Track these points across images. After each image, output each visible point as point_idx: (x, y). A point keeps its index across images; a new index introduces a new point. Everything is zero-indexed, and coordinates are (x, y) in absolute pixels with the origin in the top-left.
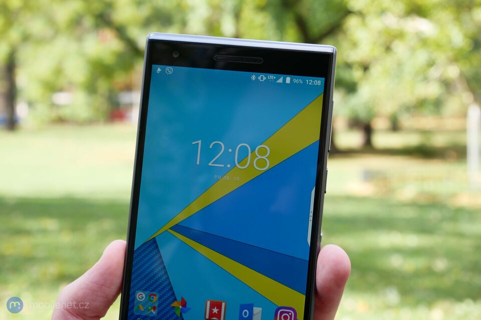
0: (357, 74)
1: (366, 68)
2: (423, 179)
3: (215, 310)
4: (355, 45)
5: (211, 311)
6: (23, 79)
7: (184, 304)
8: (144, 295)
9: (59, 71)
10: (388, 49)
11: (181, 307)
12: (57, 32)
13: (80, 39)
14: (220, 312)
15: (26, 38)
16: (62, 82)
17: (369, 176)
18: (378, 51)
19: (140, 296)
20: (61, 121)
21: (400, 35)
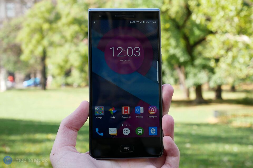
2: (246, 116)
9: (66, 61)
12: (66, 41)
15: (51, 44)
20: (67, 85)
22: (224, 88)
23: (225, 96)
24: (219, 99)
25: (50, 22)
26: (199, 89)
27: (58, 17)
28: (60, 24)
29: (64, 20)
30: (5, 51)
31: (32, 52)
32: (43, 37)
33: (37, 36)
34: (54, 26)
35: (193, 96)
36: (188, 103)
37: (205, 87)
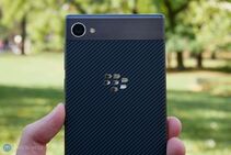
0: (195, 30)
1: (199, 27)
4: (194, 15)
6: (29, 29)
10: (211, 18)
13: (58, 9)
16: (48, 31)
17: (200, 81)
18: (206, 19)
21: (217, 11)
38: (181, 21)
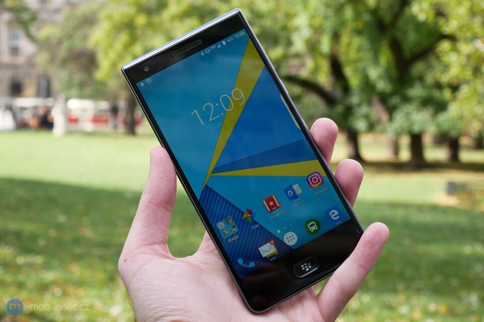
0: (446, 94)
1: (455, 89)
3: (271, 203)
5: (269, 206)
7: (250, 212)
8: (223, 224)
10: (477, 71)
11: (249, 215)
14: (274, 202)
19: (221, 225)
22: (465, 141)
23: (466, 156)
24: (455, 163)
25: (149, 11)
26: (416, 142)
27: (162, 5)
28: (166, 15)
29: (173, 9)
30: (65, 62)
31: (114, 65)
32: (134, 39)
33: (124, 37)
34: (156, 19)
35: (405, 155)
36: (397, 167)
37: (427, 140)
38: (421, 79)
